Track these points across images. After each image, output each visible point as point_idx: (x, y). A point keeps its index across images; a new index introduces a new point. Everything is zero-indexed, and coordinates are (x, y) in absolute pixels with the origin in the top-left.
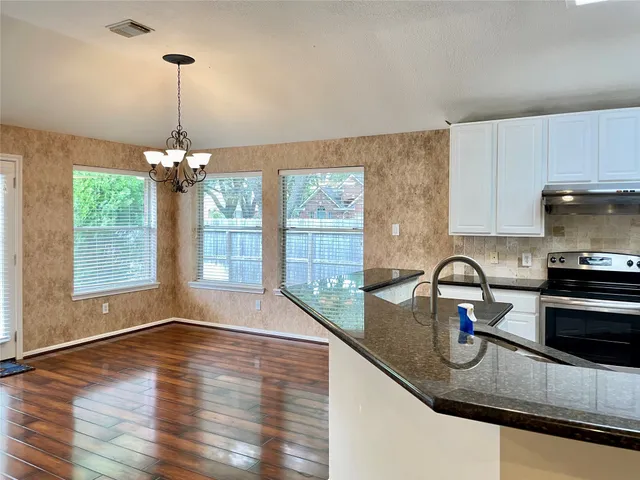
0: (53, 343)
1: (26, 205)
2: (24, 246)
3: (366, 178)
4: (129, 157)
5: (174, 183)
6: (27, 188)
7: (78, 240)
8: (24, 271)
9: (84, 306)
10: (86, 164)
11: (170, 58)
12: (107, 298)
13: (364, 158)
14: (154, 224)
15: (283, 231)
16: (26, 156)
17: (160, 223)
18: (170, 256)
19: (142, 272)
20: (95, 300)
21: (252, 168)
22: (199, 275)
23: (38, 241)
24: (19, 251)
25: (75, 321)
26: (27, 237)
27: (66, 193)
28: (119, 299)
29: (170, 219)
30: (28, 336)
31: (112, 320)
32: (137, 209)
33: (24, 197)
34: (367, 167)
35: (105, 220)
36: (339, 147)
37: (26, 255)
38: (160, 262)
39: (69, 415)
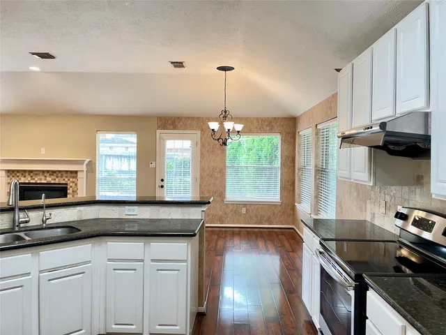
0: (214, 223)
1: (202, 154)
2: (201, 174)
6: (203, 147)
7: (228, 171)
8: (200, 185)
9: (231, 207)
12: (245, 205)
14: (280, 165)
16: (202, 130)
17: (283, 164)
18: (291, 185)
20: (238, 205)
23: (207, 171)
24: (198, 176)
25: (226, 214)
26: (202, 169)
28: (252, 207)
31: (248, 218)
33: (201, 150)
37: (202, 177)
38: (283, 189)
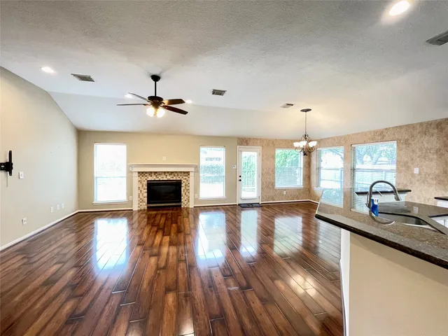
1: (262, 161)
2: (262, 172)
3: (398, 146)
4: (288, 144)
5: (307, 152)
6: (263, 156)
8: (261, 179)
9: (278, 191)
10: (280, 148)
11: (302, 111)
12: (285, 190)
13: (397, 136)
14: (302, 167)
15: (353, 170)
16: (262, 146)
17: (304, 166)
18: (308, 178)
19: (299, 183)
20: (282, 190)
21: (339, 144)
22: (318, 185)
23: (265, 171)
25: (275, 195)
27: (273, 157)
28: (289, 190)
29: (308, 165)
30: (262, 198)
31: (287, 197)
32: (297, 161)
34: (398, 141)
35: (287, 165)
36: (382, 132)
37: (262, 174)
38: (304, 179)
39: (273, 223)
